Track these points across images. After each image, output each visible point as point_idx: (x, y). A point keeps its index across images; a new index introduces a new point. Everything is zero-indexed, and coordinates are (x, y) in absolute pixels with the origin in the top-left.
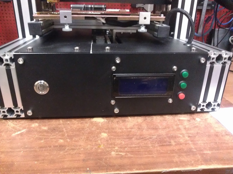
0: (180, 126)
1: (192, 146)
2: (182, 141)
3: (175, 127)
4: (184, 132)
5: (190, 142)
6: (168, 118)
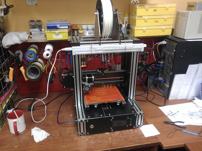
0: (130, 134)
1: (133, 140)
2: (131, 138)
3: (129, 134)
4: (131, 135)
5: (133, 139)
6: (127, 130)
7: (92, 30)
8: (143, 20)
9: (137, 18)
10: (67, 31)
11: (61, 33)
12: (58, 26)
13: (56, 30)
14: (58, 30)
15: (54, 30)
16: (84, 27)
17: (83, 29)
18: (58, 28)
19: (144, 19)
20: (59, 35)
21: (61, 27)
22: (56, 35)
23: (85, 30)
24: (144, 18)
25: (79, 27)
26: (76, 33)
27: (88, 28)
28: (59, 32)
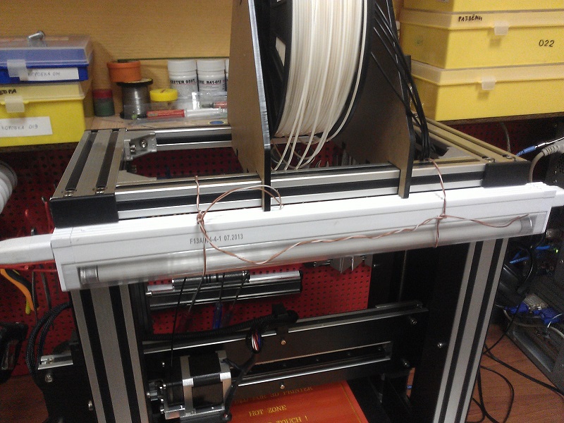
7: (221, 86)
8: (485, 33)
9: (454, 24)
10: (75, 93)
11: (40, 109)
12: (16, 69)
13: (7, 89)
14: (19, 89)
16: (180, 70)
17: (172, 82)
18: (17, 82)
19: (490, 30)
20: (30, 121)
21: (34, 71)
22: (11, 116)
23: (184, 89)
24: (488, 22)
25: (155, 71)
26: (137, 102)
27: (201, 77)
28: (27, 102)
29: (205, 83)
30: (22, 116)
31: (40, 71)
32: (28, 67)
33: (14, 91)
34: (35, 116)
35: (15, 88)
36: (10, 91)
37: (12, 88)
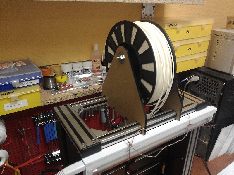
11: (23, 97)
12: (15, 84)
13: (10, 91)
15: (6, 92)
16: (67, 68)
17: (63, 73)
18: (15, 88)
20: (19, 102)
21: (22, 83)
22: (11, 102)
23: (69, 75)
26: (51, 83)
27: (74, 70)
28: (19, 95)
29: (77, 72)
30: (16, 101)
31: (24, 82)
32: (20, 82)
33: (13, 92)
34: (21, 100)
35: (14, 91)
36: (11, 92)
37: (12, 91)
